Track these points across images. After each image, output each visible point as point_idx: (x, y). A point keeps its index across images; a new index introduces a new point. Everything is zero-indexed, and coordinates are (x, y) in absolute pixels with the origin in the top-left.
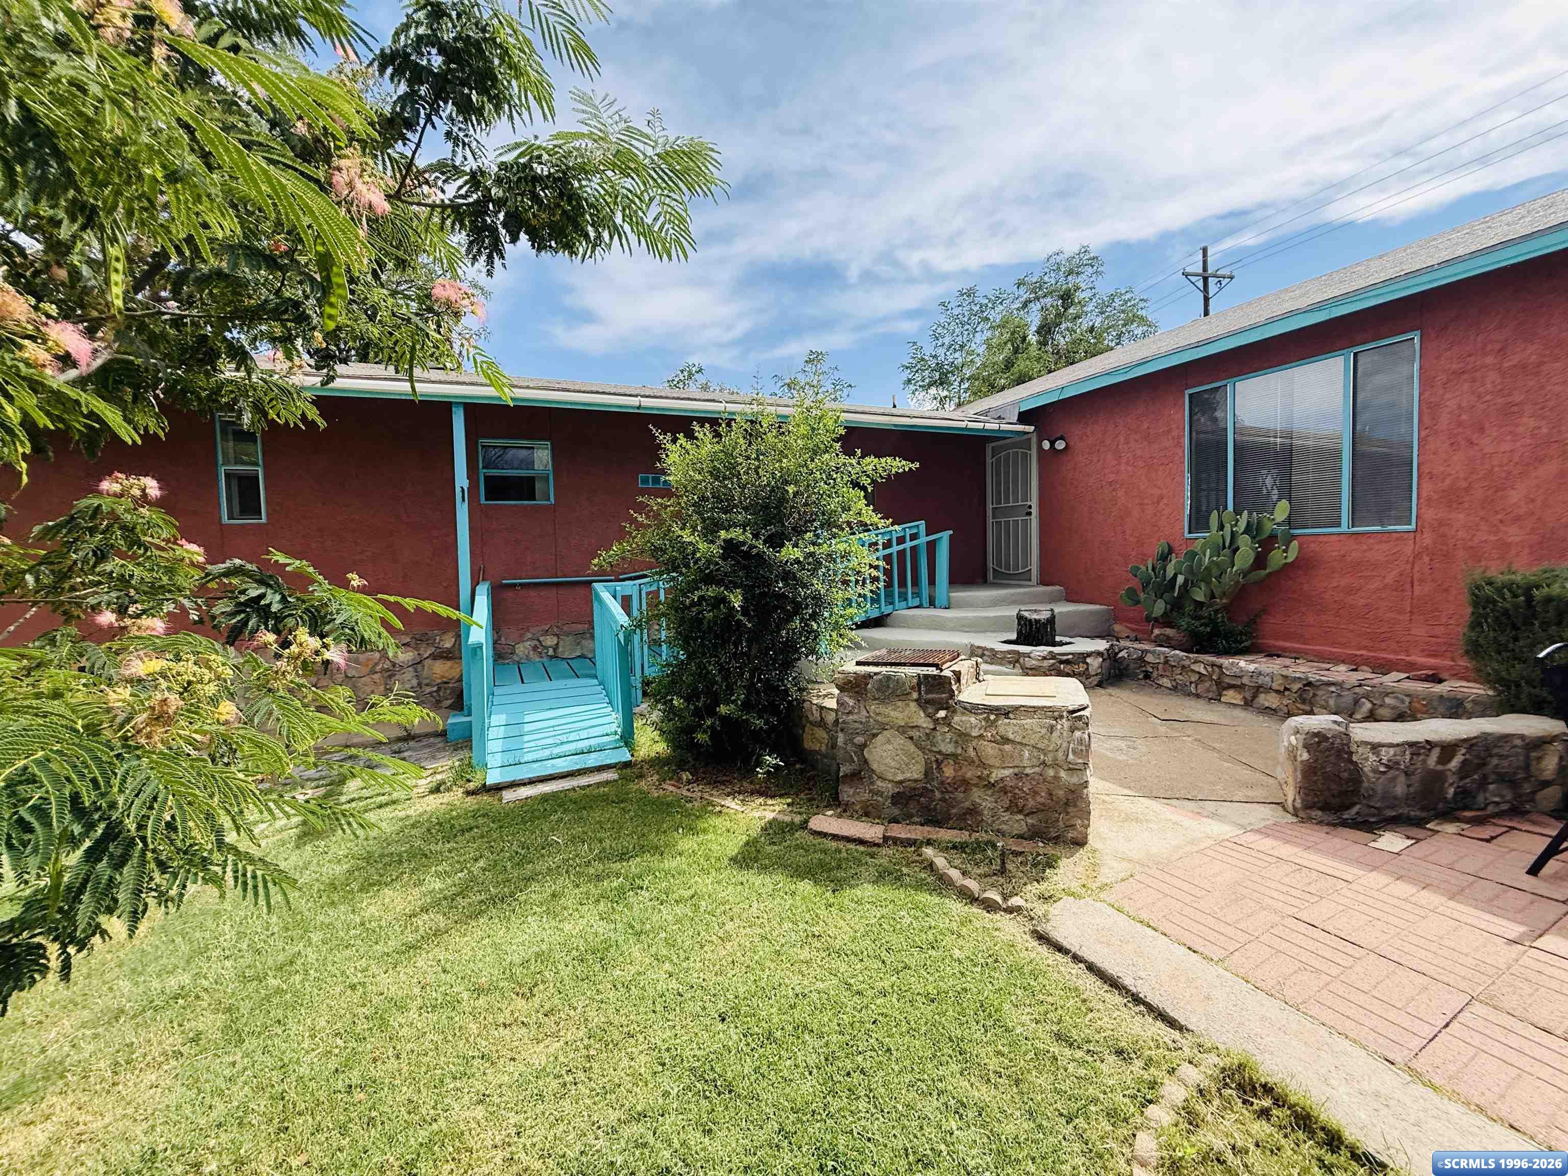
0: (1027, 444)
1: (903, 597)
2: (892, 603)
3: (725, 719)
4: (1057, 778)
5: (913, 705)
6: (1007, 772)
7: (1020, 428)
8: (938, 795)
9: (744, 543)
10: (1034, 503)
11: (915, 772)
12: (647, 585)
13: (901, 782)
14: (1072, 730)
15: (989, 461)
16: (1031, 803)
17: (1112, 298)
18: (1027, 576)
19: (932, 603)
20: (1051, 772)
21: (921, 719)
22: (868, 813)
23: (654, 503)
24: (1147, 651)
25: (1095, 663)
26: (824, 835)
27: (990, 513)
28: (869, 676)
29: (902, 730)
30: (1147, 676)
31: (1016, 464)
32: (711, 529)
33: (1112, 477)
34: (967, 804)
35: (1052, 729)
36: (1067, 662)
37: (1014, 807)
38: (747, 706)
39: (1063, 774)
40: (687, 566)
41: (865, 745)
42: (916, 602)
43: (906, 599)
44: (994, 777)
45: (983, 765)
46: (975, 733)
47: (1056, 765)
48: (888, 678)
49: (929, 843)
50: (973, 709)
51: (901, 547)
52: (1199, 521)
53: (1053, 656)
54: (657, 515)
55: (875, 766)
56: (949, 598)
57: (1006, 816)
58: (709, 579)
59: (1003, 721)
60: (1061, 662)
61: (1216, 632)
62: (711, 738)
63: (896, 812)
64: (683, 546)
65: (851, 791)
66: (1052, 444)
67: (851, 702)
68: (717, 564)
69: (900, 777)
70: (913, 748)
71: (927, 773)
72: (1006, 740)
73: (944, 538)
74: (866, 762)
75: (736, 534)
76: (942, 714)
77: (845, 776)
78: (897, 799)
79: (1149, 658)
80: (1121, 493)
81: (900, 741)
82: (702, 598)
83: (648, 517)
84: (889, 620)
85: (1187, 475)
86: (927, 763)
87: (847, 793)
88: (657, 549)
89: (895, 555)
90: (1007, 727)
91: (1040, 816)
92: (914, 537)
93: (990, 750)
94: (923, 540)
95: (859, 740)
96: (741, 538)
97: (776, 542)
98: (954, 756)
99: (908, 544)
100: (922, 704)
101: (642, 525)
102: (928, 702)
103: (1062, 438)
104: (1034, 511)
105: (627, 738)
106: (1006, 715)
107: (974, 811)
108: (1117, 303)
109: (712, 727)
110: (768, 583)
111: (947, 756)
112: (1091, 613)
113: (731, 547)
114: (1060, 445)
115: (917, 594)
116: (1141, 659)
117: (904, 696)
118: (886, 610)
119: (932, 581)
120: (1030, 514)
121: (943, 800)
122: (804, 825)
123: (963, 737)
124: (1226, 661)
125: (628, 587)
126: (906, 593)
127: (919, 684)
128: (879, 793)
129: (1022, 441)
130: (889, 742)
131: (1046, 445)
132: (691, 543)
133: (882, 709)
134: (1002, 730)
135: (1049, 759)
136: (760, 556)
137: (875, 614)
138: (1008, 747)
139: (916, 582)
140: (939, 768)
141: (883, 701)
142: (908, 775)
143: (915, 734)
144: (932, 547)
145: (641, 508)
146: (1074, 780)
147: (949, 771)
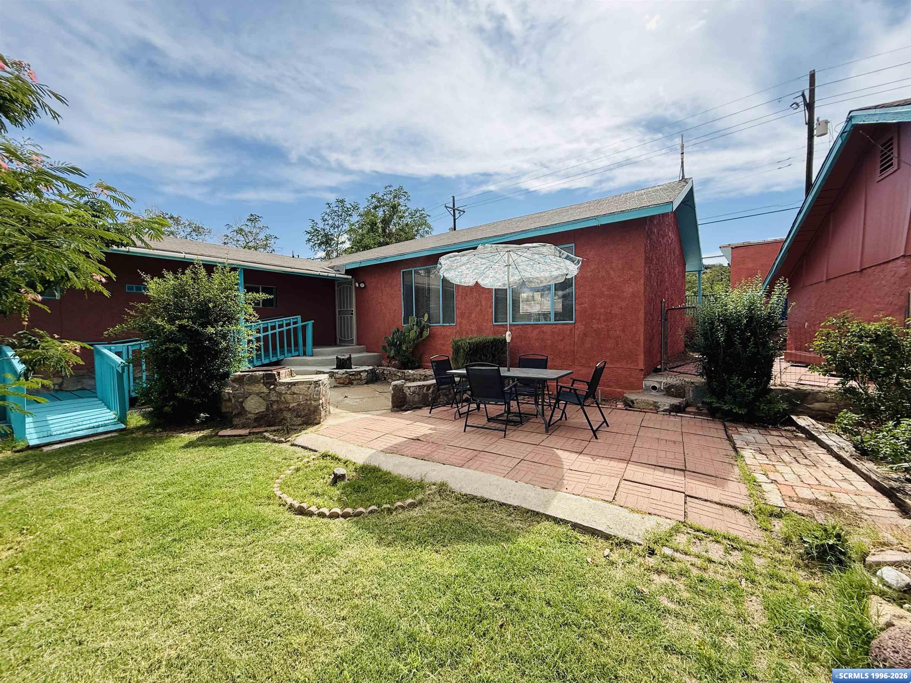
0: (350, 283)
1: (290, 351)
2: (284, 354)
3: (181, 400)
4: (311, 404)
5: (261, 385)
6: (295, 404)
7: (346, 276)
8: (271, 415)
9: (188, 326)
10: (354, 309)
11: (263, 409)
12: (132, 346)
13: (257, 413)
14: (315, 387)
15: (336, 288)
16: (303, 413)
17: (416, 211)
18: (351, 341)
19: (305, 354)
20: (309, 402)
21: (265, 390)
22: (243, 427)
23: (140, 306)
24: (384, 370)
25: (364, 375)
26: (225, 436)
27: (337, 313)
28: (245, 376)
29: (258, 394)
30: (385, 379)
31: (347, 291)
32: (171, 321)
33: (380, 301)
34: (282, 417)
35: (309, 388)
36: (353, 375)
37: (298, 416)
38: (191, 394)
39: (313, 402)
40: (160, 335)
41: (242, 402)
42: (297, 353)
43: (291, 352)
44: (291, 405)
45: (288, 403)
46: (284, 392)
47: (310, 400)
48: (252, 376)
49: (266, 431)
50: (283, 384)
51: (288, 328)
52: (406, 321)
53: (347, 372)
54: (142, 312)
55: (247, 409)
56: (312, 351)
57: (295, 419)
58: (171, 341)
59: (293, 387)
60: (350, 375)
61: (409, 361)
62: (172, 410)
63: (256, 424)
64: (158, 326)
65: (238, 420)
66: (359, 285)
67: (237, 386)
68: (175, 334)
69: (257, 411)
70: (262, 400)
71: (267, 409)
72: (294, 393)
73: (310, 324)
74: (243, 408)
75: (184, 322)
76: (272, 387)
77: (235, 415)
78: (256, 420)
79: (385, 372)
80: (383, 307)
81: (257, 398)
82: (167, 349)
83: (136, 312)
84: (283, 362)
85: (403, 302)
86: (267, 405)
87: (236, 421)
88: (142, 327)
89: (285, 332)
90: (294, 389)
91: (306, 417)
92: (295, 323)
93: (289, 397)
94: (300, 324)
95: (241, 400)
96: (186, 324)
97: (204, 325)
98: (277, 401)
99: (292, 326)
100: (265, 384)
101: (132, 316)
102: (267, 383)
103: (363, 282)
104: (354, 312)
105: (122, 419)
106: (294, 385)
107: (284, 419)
108: (418, 214)
109: (173, 405)
110: (202, 342)
111: (274, 402)
112: (374, 356)
113: (182, 328)
114: (362, 285)
115: (297, 350)
116: (383, 372)
117: (258, 382)
118: (280, 357)
119: (304, 344)
120: (352, 314)
121: (273, 417)
122: (216, 435)
123: (280, 394)
124: (406, 371)
125: (120, 347)
126: (291, 350)
127: (263, 377)
128: (249, 419)
129: (349, 282)
130: (252, 399)
131: (357, 285)
132: (161, 325)
133: (249, 387)
134: (293, 390)
135: (308, 398)
136: (197, 331)
137: (274, 359)
138: (295, 396)
139: (296, 345)
140: (272, 406)
141: (250, 385)
142: (260, 410)
143: (263, 395)
144: (304, 328)
145: (132, 308)
146: (316, 403)
147: (275, 407)
